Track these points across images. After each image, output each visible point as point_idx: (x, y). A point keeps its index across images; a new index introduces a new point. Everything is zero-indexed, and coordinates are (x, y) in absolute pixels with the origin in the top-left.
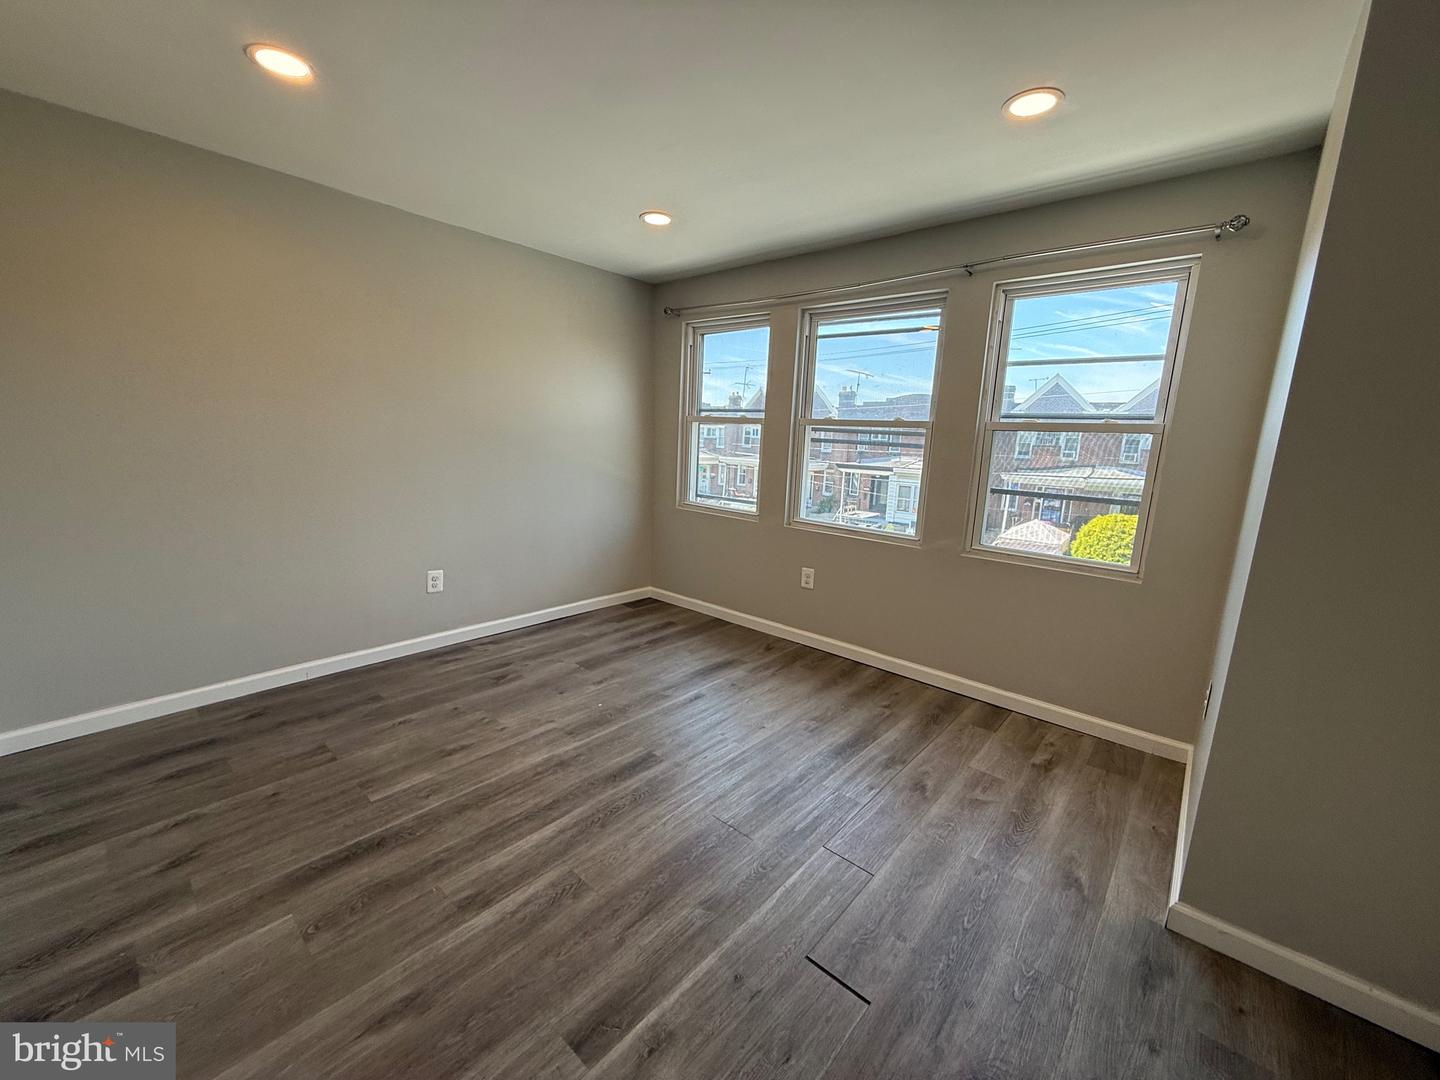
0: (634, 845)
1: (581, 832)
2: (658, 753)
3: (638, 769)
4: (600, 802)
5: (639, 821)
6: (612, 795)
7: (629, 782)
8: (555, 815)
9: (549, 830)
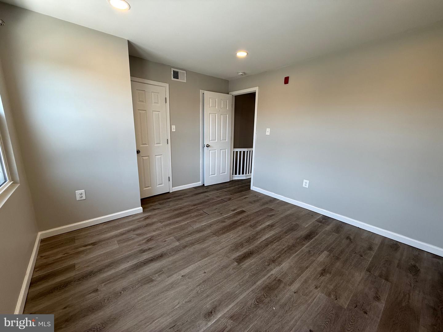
0: (240, 233)
1: (255, 237)
2: (236, 264)
3: (243, 256)
4: (253, 245)
5: (240, 238)
6: (250, 246)
7: (245, 251)
8: (264, 242)
9: (264, 238)
